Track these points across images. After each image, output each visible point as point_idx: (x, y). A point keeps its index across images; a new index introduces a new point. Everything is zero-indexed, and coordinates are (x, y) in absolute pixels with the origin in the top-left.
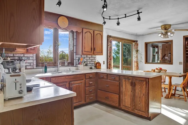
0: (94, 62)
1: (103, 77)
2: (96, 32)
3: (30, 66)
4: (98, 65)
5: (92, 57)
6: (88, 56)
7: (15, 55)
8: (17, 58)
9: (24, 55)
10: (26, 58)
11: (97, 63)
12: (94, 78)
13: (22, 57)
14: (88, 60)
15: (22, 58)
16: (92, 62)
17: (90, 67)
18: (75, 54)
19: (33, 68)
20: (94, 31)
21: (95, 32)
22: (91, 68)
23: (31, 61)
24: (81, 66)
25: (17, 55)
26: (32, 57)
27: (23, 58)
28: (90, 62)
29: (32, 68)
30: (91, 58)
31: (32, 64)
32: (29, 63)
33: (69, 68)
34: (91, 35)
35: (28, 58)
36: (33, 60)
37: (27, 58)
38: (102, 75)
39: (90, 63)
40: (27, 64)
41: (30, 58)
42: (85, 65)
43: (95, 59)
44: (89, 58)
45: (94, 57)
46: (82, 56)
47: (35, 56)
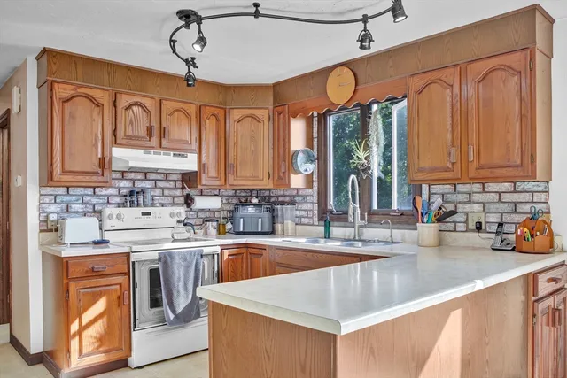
3: (307, 217)
5: (515, 192)
6: (492, 187)
7: (285, 192)
9: (298, 192)
10: (300, 199)
14: (490, 207)
15: (295, 199)
16: (515, 218)
19: (313, 225)
23: (308, 206)
26: (310, 196)
27: (297, 199)
28: (502, 213)
29: (311, 222)
30: (506, 197)
31: (310, 214)
32: (306, 210)
35: (304, 198)
36: (312, 203)
40: (303, 213)
41: (308, 198)
42: (472, 226)
43: (535, 200)
44: (500, 193)
45: (533, 192)
46: (458, 189)
47: (316, 194)
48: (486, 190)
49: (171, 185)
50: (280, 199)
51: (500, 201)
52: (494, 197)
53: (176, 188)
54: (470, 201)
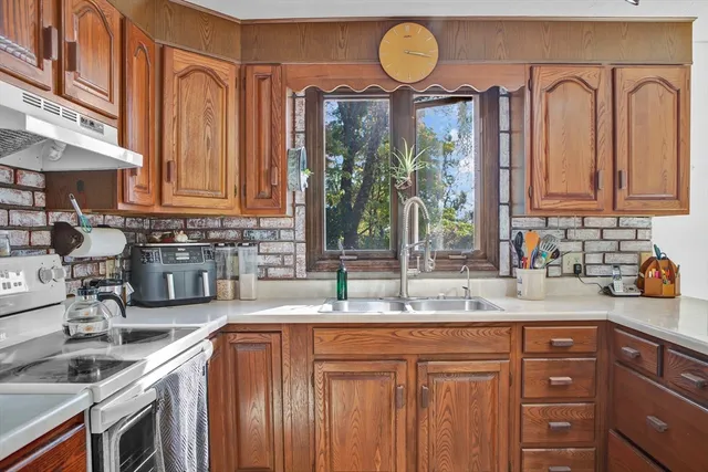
0: (639, 253)
1: (638, 357)
2: (628, 76)
3: (283, 265)
4: (652, 272)
5: (618, 227)
6: (592, 221)
7: (226, 224)
8: (232, 235)
9: (259, 223)
10: (265, 235)
11: (650, 260)
12: (589, 354)
13: (250, 230)
14: (591, 246)
15: (252, 235)
16: (619, 258)
17: (604, 282)
18: (504, 210)
19: (295, 278)
20: (613, 71)
21: (618, 72)
22: (608, 291)
23: (287, 247)
24: (531, 278)
25: (235, 223)
26: (289, 229)
27: (257, 235)
28: (604, 253)
29: (291, 274)
30: (608, 234)
31: (289, 260)
32: (277, 255)
33: (464, 282)
34: (589, 97)
35: (274, 233)
36: (295, 242)
37: (269, 233)
38: (632, 344)
39: (604, 263)
40: (272, 260)
41: (283, 233)
42: (568, 269)
43: (639, 237)
44: (602, 230)
45: (637, 229)
46: (549, 224)
47: (301, 227)
48: (586, 225)
49: (24, 199)
50: (213, 235)
51: (602, 238)
52: (595, 234)
53: (33, 208)
54: (566, 239)
